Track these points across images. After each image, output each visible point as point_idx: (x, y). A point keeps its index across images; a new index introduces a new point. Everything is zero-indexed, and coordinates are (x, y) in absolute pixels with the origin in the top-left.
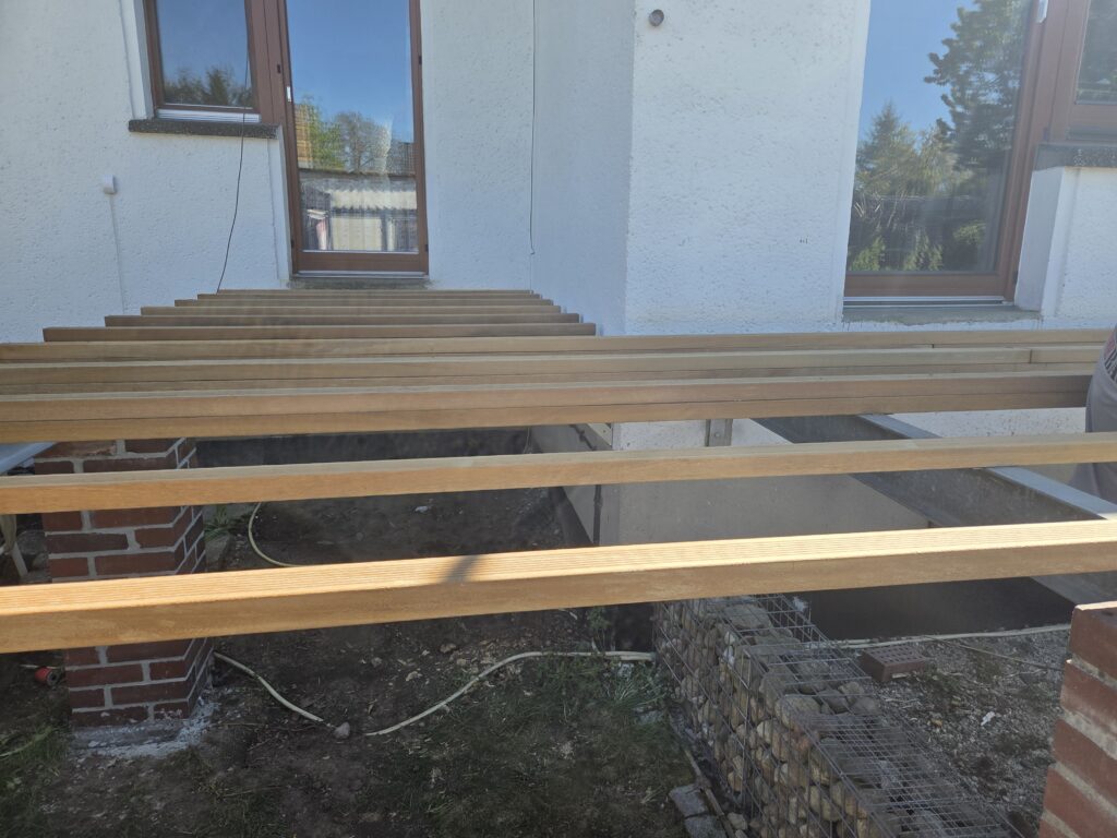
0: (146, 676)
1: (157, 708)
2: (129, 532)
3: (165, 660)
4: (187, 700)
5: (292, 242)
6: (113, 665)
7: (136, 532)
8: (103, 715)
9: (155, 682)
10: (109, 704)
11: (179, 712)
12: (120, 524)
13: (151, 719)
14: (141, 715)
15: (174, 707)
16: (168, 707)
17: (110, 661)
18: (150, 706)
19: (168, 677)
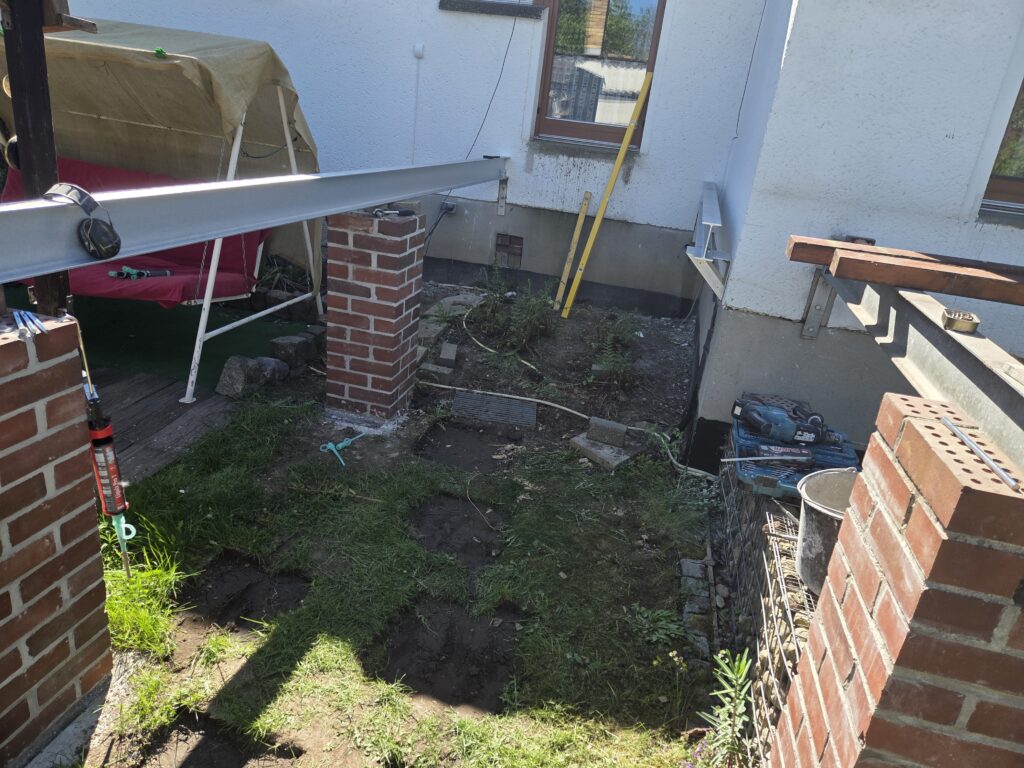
0: (369, 385)
1: (372, 407)
2: (372, 287)
3: (380, 377)
4: (389, 407)
5: (539, 109)
6: (353, 372)
7: (377, 288)
8: (343, 402)
9: (374, 390)
10: (347, 397)
11: (384, 414)
12: (369, 281)
13: (368, 413)
14: (363, 409)
15: (383, 410)
16: (379, 409)
17: (351, 368)
18: (369, 405)
19: (382, 389)
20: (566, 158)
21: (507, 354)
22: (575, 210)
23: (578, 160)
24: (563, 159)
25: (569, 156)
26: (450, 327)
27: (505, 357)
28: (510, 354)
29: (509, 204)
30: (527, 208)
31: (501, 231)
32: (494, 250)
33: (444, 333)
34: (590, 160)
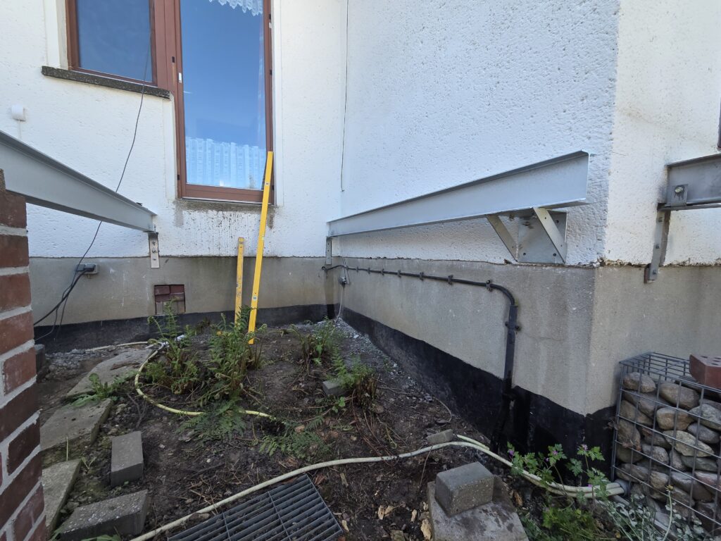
5: (178, 176)
20: (215, 212)
21: (221, 411)
22: (233, 254)
23: (227, 214)
24: (212, 213)
25: (218, 211)
26: (116, 403)
27: (221, 415)
28: (225, 408)
29: (163, 257)
30: (183, 258)
31: (159, 282)
32: (153, 301)
33: (108, 417)
34: (238, 213)
